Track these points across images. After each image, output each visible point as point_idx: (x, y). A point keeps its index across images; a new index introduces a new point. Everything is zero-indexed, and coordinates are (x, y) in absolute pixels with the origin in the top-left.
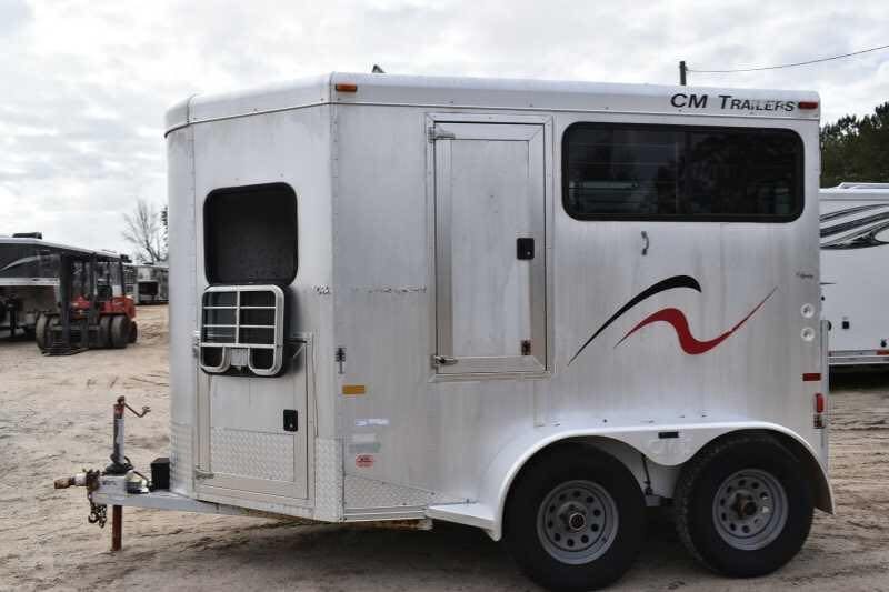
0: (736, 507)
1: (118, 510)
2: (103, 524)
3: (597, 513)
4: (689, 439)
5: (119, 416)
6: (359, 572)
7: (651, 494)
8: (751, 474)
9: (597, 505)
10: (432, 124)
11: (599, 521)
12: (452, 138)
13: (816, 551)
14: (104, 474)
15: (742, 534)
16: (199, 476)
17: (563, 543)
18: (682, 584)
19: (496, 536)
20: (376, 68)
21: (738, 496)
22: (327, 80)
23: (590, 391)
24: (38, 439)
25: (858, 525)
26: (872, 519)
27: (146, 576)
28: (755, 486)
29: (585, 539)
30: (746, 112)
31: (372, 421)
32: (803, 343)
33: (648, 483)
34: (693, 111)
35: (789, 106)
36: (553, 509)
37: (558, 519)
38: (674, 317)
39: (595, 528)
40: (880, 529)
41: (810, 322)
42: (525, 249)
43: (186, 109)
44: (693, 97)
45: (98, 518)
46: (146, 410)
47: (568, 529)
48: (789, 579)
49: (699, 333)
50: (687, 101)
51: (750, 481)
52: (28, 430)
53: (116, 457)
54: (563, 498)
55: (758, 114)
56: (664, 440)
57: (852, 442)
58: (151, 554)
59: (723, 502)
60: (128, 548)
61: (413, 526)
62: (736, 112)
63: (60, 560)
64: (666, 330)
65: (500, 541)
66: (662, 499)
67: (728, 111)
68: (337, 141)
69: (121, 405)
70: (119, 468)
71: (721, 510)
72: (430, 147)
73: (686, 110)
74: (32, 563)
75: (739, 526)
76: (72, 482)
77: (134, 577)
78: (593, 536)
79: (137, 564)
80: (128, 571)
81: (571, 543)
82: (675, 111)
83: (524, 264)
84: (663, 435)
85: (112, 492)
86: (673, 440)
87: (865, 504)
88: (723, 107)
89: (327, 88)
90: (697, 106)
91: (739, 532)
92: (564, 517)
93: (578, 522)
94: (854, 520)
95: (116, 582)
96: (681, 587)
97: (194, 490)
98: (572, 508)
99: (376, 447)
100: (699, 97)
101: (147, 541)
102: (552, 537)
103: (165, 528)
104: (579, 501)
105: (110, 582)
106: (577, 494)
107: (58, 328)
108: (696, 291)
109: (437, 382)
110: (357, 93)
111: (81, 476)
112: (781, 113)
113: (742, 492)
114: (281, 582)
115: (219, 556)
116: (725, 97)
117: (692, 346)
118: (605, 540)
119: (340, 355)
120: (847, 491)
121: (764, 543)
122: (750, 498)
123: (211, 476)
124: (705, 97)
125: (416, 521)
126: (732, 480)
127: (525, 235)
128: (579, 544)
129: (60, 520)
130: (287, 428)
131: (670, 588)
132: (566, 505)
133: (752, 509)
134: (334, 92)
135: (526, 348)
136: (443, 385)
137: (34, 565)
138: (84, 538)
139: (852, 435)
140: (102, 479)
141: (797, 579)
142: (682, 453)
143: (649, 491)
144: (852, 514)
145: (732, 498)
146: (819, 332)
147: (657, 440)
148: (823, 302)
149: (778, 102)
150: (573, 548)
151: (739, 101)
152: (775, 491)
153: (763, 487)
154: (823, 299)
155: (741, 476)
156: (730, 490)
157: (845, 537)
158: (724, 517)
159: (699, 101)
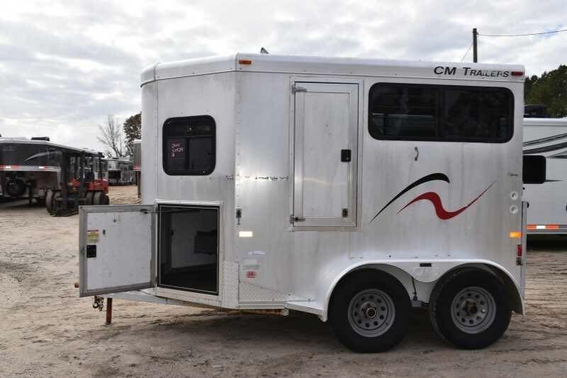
0: (465, 309)
1: (110, 301)
2: (101, 309)
3: (383, 309)
4: (437, 268)
6: (246, 340)
7: (417, 300)
8: (475, 290)
9: (383, 304)
10: (294, 83)
11: (384, 314)
12: (305, 91)
13: (515, 338)
15: (469, 324)
17: (363, 325)
19: (325, 319)
20: (262, 49)
21: (467, 302)
22: (234, 57)
23: (382, 238)
25: (547, 326)
26: (556, 323)
27: (127, 337)
28: (477, 297)
29: (376, 323)
30: (479, 77)
31: (255, 252)
32: (511, 214)
33: (415, 293)
34: (448, 76)
35: (506, 74)
36: (358, 306)
37: (360, 312)
38: (433, 198)
39: (382, 317)
40: (560, 328)
41: (515, 202)
42: (346, 156)
43: (154, 72)
44: (448, 68)
45: (98, 306)
47: (366, 317)
48: (495, 351)
49: (447, 207)
50: (444, 71)
51: (474, 294)
52: (49, 260)
54: (363, 300)
55: (486, 79)
56: (423, 268)
57: (560, 281)
58: (129, 327)
59: (458, 306)
60: (115, 323)
61: (278, 313)
62: (473, 77)
63: (77, 327)
64: (428, 205)
65: (327, 322)
66: (423, 304)
67: (468, 77)
68: (239, 92)
71: (457, 310)
72: (292, 96)
73: (443, 76)
74: (62, 328)
75: (467, 320)
77: (120, 337)
78: (380, 322)
79: (121, 331)
80: (117, 334)
81: (367, 325)
82: (436, 76)
83: (345, 164)
84: (423, 265)
86: (427, 268)
87: (554, 315)
88: (465, 74)
89: (234, 63)
90: (450, 73)
91: (467, 323)
92: (364, 310)
93: (372, 313)
94: (545, 323)
95: (110, 339)
98: (368, 305)
99: (257, 267)
100: (451, 68)
101: (125, 320)
102: (357, 322)
103: (135, 314)
104: (373, 301)
105: (107, 339)
106: (371, 298)
107: (60, 199)
108: (445, 182)
109: (293, 231)
110: (250, 66)
112: (500, 78)
113: (470, 300)
115: (167, 329)
116: (467, 69)
117: (443, 214)
118: (387, 324)
119: (239, 214)
120: (546, 308)
121: (481, 330)
122: (474, 304)
124: (454, 69)
125: (280, 310)
126: (463, 293)
127: (346, 148)
128: (372, 326)
129: (74, 308)
131: (424, 353)
132: (365, 304)
133: (474, 310)
134: (238, 65)
135: (345, 213)
136: (297, 233)
137: (63, 330)
138: (89, 317)
141: (499, 351)
142: (435, 275)
143: (415, 298)
144: (544, 320)
145: (464, 303)
146: (521, 208)
147: (419, 267)
148: (524, 191)
149: (499, 72)
150: (369, 328)
151: (475, 71)
152: (489, 300)
153: (482, 298)
154: (524, 188)
155: (468, 290)
156: (462, 298)
157: (536, 332)
158: (458, 314)
159: (451, 71)
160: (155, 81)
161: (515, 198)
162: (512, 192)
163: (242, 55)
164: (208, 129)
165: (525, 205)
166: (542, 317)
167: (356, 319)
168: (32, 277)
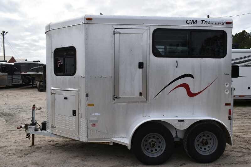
0: (202, 142)
1: (33, 135)
2: (30, 138)
3: (160, 142)
4: (187, 122)
5: (33, 110)
6: (93, 156)
7: (177, 137)
8: (207, 133)
9: (160, 140)
10: (114, 29)
11: (160, 145)
12: (120, 33)
13: (228, 155)
14: (30, 125)
15: (204, 150)
16: (52, 127)
17: (149, 151)
18: (185, 164)
19: (129, 148)
20: (101, 13)
21: (203, 139)
22: (84, 17)
23: (159, 106)
24: (27, 114)
26: (248, 146)
27: (37, 154)
28: (208, 136)
29: (156, 150)
30: (209, 25)
31: (96, 114)
32: (225, 94)
33: (177, 134)
34: (193, 25)
35: (223, 23)
36: (147, 141)
37: (148, 144)
38: (186, 86)
39: (159, 147)
40: (249, 149)
41: (227, 88)
42: (141, 65)
43: (49, 26)
46: (40, 108)
47: (151, 147)
48: (217, 164)
49: (192, 91)
50: (191, 22)
51: (206, 135)
53: (32, 121)
54: (150, 138)
55: (213, 26)
56: (180, 122)
57: (247, 122)
58: (41, 147)
59: (198, 141)
60: (36, 145)
61: (108, 144)
62: (206, 25)
63: (17, 148)
64: (183, 90)
66: (181, 139)
67: (203, 25)
68: (87, 35)
69: (34, 107)
70: (34, 124)
71: (198, 143)
72: (113, 36)
73: (190, 25)
74: (10, 148)
75: (203, 148)
76: (21, 127)
79: (36, 150)
81: (152, 151)
82: (187, 25)
83: (141, 70)
84: (180, 121)
85: (31, 130)
86: (182, 122)
87: (246, 141)
88: (202, 24)
89: (84, 19)
90: (194, 23)
91: (203, 150)
92: (150, 143)
93: (154, 145)
94: (242, 146)
95: (28, 155)
96: (184, 165)
97: (51, 131)
98: (152, 141)
99: (97, 121)
101: (42, 143)
102: (146, 149)
104: (155, 139)
105: (26, 155)
106: (154, 137)
108: (192, 78)
109: (114, 103)
110: (92, 21)
111: (23, 126)
112: (220, 25)
114: (71, 157)
115: (58, 149)
116: (203, 21)
117: (191, 94)
118: (162, 150)
119: (87, 95)
120: (242, 137)
121: (210, 153)
122: (206, 140)
123: (55, 127)
124: (196, 21)
125: (109, 142)
126: (201, 134)
127: (141, 61)
128: (154, 151)
130: (73, 115)
131: (181, 165)
132: (151, 140)
133: (207, 143)
134: (86, 20)
135: (141, 94)
136: (116, 104)
139: (247, 120)
140: (29, 126)
141: (220, 164)
142: (186, 126)
143: (177, 136)
145: (201, 140)
146: (231, 91)
147: (178, 122)
148: (232, 82)
149: (219, 22)
150: (152, 152)
151: (207, 22)
152: (214, 138)
153: (210, 137)
154: (232, 81)
155: (203, 133)
156: (200, 137)
157: (238, 152)
158: (198, 145)
159: (194, 22)
160: (50, 30)
161: (227, 86)
162: (226, 83)
163: (87, 15)
164: (73, 53)
165: (233, 89)
166: (240, 143)
167: (146, 148)
168: (13, 120)
